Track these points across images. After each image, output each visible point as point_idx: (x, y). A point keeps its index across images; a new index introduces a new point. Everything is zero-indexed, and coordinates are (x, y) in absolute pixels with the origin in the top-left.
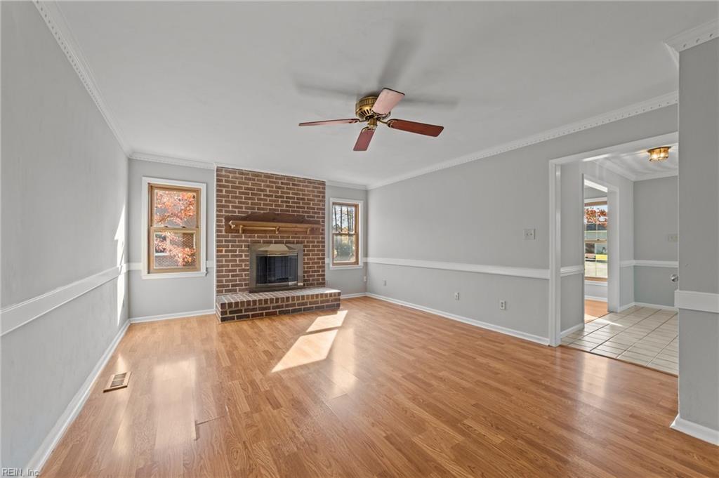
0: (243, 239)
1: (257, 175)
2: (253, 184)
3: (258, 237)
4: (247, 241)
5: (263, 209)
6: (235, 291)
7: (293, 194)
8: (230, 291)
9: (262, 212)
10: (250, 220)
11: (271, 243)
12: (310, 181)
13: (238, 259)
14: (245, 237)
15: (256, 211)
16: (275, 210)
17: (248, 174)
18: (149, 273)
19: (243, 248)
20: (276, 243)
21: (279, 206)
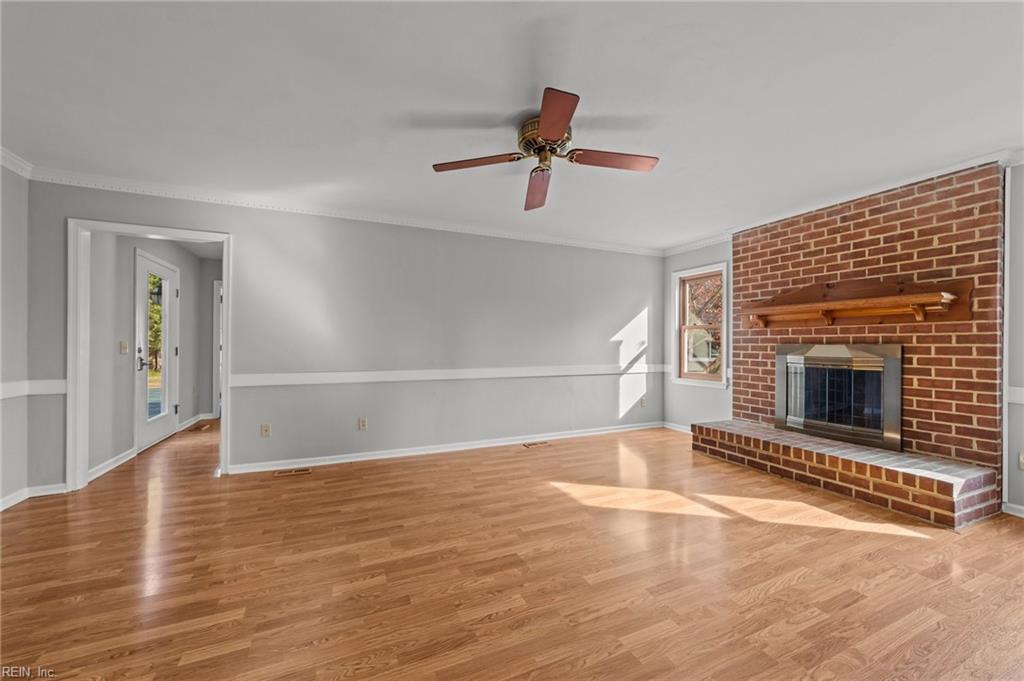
0: (769, 336)
1: (790, 223)
2: (784, 242)
3: (794, 333)
4: (775, 341)
5: (804, 281)
6: (757, 418)
7: (872, 233)
8: (749, 416)
9: (801, 286)
10: (778, 305)
11: (820, 342)
12: (927, 186)
13: (760, 368)
14: (772, 334)
15: (791, 286)
16: (829, 277)
17: (775, 228)
18: (680, 376)
19: (769, 352)
20: (830, 342)
21: (838, 267)
